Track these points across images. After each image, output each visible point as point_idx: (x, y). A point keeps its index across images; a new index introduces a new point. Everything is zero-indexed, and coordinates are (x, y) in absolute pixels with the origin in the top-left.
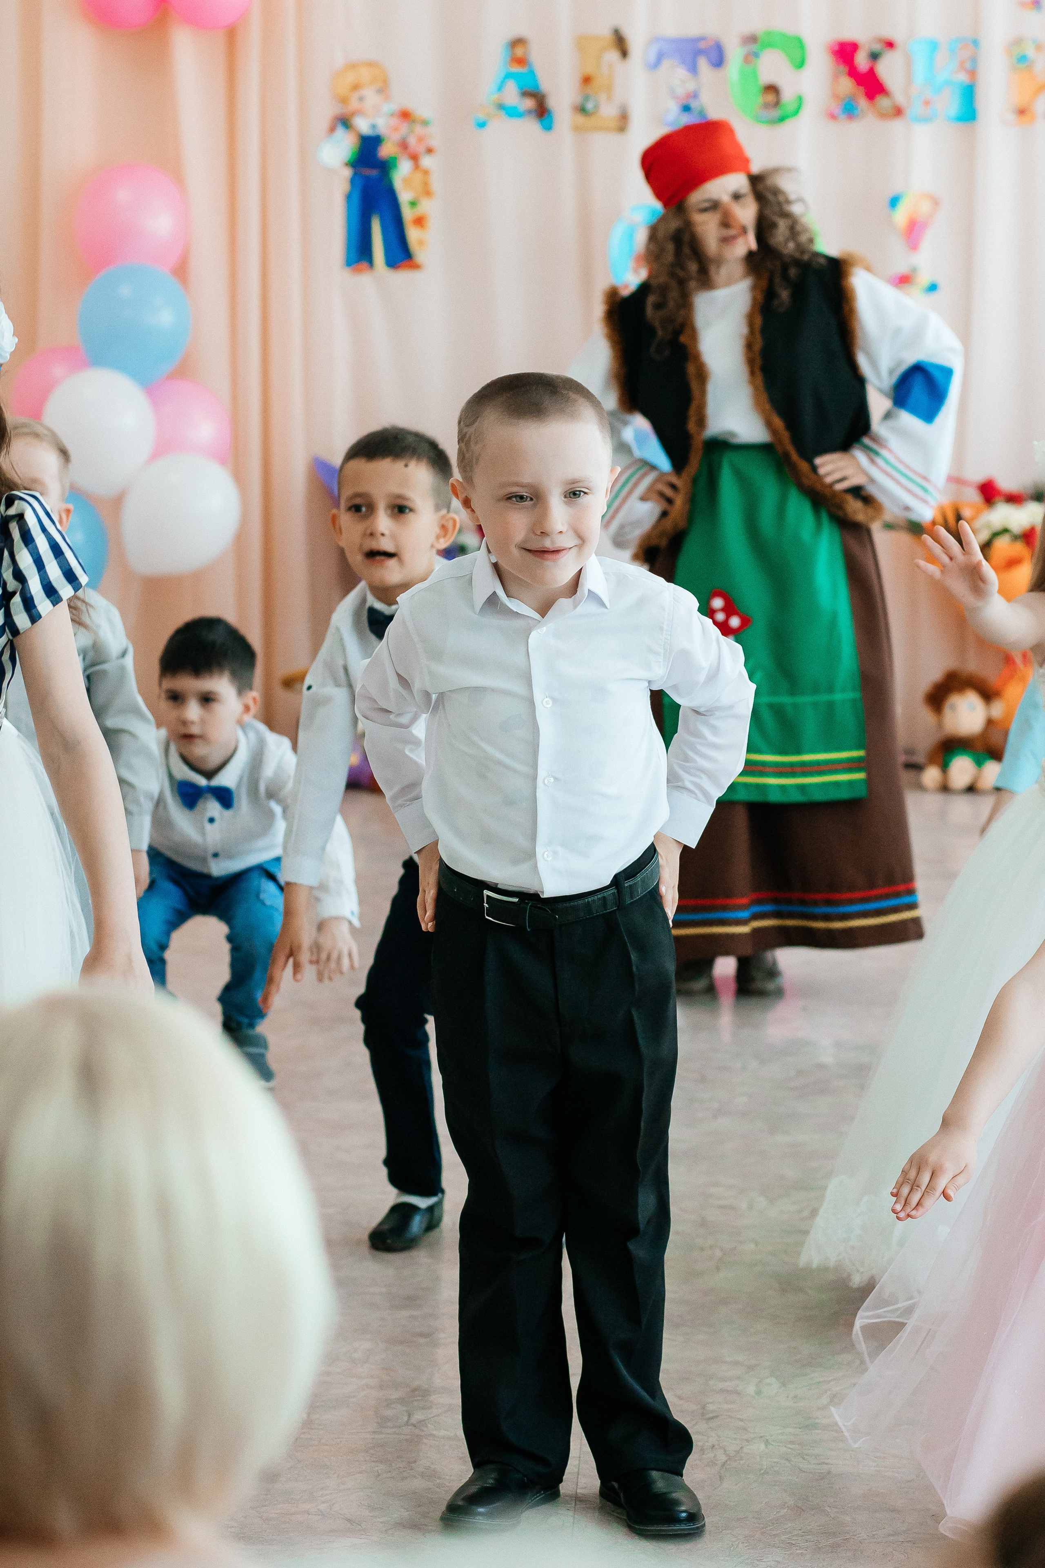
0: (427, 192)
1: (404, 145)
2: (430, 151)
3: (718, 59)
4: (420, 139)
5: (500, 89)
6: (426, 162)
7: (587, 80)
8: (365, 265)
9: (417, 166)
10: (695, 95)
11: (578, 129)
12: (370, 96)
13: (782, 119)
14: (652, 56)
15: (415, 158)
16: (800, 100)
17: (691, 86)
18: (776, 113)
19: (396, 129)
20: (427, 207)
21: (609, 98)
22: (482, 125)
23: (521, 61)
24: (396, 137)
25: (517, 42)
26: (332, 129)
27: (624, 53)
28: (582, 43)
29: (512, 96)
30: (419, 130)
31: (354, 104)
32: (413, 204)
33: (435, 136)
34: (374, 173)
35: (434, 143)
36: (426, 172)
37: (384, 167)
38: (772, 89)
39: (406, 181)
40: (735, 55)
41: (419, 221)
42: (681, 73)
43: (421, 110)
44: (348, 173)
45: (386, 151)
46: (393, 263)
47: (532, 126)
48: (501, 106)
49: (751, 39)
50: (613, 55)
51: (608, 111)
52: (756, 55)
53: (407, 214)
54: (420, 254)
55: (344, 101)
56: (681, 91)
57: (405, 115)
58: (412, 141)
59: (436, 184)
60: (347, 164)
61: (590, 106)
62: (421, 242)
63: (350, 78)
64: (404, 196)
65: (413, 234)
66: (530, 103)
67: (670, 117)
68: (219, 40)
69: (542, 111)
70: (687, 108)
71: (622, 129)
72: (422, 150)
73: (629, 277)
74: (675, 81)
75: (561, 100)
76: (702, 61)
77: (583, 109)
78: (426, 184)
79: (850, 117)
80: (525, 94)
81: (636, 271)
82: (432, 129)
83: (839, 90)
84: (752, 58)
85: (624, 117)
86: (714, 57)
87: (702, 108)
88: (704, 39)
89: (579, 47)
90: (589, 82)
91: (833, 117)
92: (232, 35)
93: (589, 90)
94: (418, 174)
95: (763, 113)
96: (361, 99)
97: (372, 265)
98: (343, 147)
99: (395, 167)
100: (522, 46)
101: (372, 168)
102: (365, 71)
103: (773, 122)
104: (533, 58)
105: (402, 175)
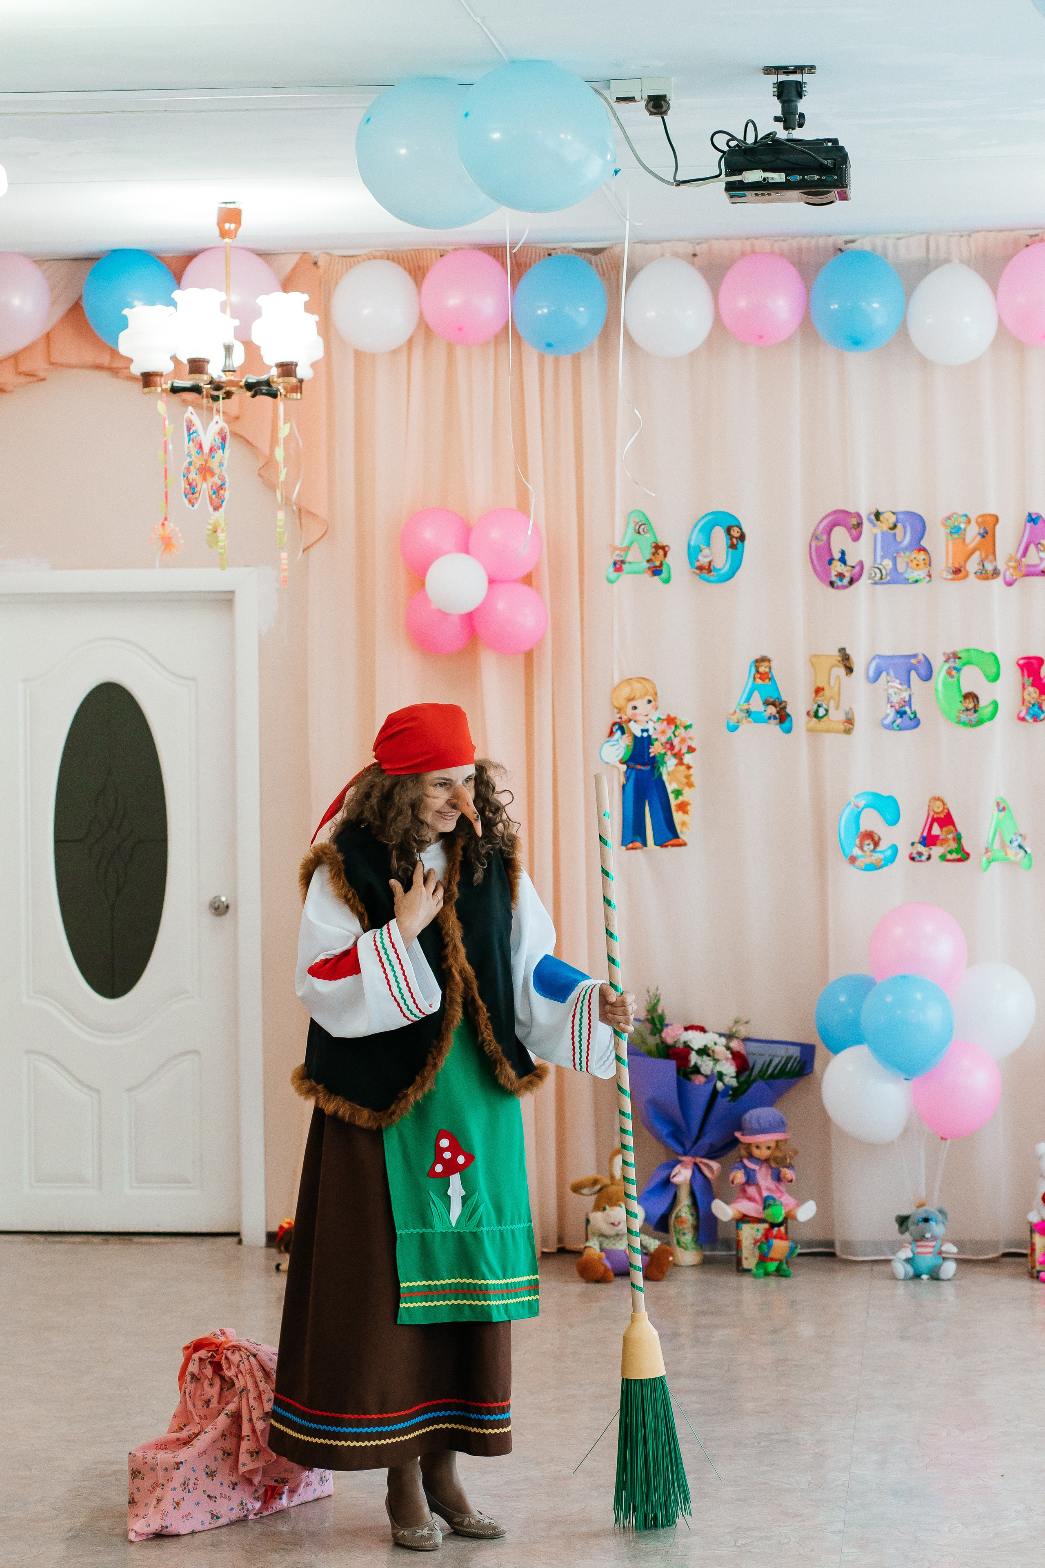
0: (690, 785)
1: (670, 745)
2: (691, 750)
3: (928, 676)
4: (683, 740)
5: (748, 700)
6: (688, 759)
7: (818, 691)
8: (639, 844)
9: (681, 763)
10: (909, 703)
11: (811, 731)
12: (641, 703)
13: (979, 722)
14: (871, 673)
15: (678, 756)
16: (995, 704)
17: (905, 695)
18: (974, 717)
19: (663, 732)
20: (688, 795)
21: (837, 708)
22: (734, 729)
23: (765, 677)
24: (663, 739)
25: (762, 660)
26: (611, 733)
27: (850, 670)
28: (814, 661)
29: (757, 705)
30: (681, 732)
31: (630, 712)
32: (678, 793)
33: (695, 738)
34: (646, 768)
35: (694, 744)
36: (688, 768)
37: (654, 763)
38: (971, 696)
40: (940, 669)
41: (683, 807)
42: (896, 684)
43: (683, 718)
44: (623, 768)
45: (656, 749)
46: (661, 843)
47: (774, 728)
48: (748, 712)
49: (956, 656)
50: (842, 671)
51: (837, 716)
52: (958, 670)
53: (673, 802)
54: (684, 835)
55: (620, 710)
56: (895, 699)
57: (671, 721)
58: (676, 742)
59: (696, 776)
60: (622, 762)
61: (821, 712)
62: (684, 824)
63: (626, 691)
64: (670, 787)
65: (678, 817)
66: (772, 710)
67: (887, 721)
68: (519, 662)
69: (783, 717)
70: (902, 714)
71: (848, 731)
72: (684, 750)
73: (856, 852)
74: (891, 691)
75: (798, 707)
76: (913, 674)
77: (816, 715)
78: (688, 777)
79: (1036, 719)
80: (767, 703)
81: (861, 848)
82: (692, 732)
83: (1027, 697)
84: (954, 672)
85: (850, 721)
86: (923, 672)
87: (915, 713)
88: (915, 656)
89: (813, 664)
90: (821, 693)
91: (1023, 719)
92: (529, 657)
93: (820, 699)
94: (683, 768)
95: (964, 717)
96: (635, 708)
97: (645, 844)
98: (619, 747)
99: (663, 763)
100: (766, 664)
101: (644, 764)
102: (637, 686)
103: (971, 724)
104: (775, 673)
105: (668, 768)
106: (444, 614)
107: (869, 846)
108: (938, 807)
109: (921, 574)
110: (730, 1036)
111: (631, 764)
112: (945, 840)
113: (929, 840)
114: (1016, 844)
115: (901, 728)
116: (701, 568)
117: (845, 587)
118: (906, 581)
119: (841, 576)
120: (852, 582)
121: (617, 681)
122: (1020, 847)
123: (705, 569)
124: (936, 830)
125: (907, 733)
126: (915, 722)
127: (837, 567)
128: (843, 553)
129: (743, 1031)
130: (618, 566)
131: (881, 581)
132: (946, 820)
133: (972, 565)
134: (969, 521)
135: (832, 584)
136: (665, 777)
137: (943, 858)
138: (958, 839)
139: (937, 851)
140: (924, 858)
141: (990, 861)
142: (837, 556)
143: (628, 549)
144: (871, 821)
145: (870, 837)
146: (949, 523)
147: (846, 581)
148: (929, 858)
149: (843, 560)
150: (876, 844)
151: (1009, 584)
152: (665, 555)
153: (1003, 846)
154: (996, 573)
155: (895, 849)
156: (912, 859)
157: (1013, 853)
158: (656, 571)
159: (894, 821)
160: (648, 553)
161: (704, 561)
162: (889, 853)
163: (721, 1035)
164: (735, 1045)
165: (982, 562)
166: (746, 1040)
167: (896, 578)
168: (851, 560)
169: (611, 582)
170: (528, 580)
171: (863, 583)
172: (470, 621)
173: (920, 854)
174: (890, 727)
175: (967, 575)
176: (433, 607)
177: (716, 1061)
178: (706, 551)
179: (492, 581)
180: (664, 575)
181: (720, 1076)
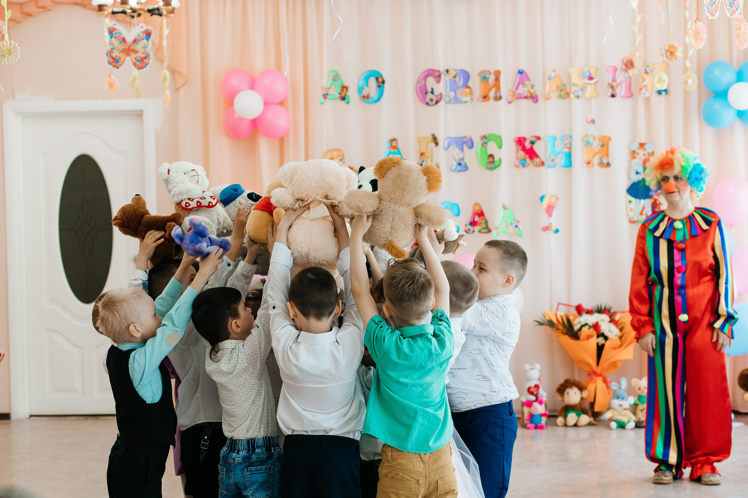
3: (471, 147)
10: (463, 159)
13: (494, 168)
14: (446, 145)
16: (501, 160)
17: (461, 156)
18: (493, 166)
21: (431, 161)
25: (394, 140)
27: (437, 144)
28: (419, 140)
38: (491, 156)
40: (477, 143)
42: (457, 150)
49: (485, 137)
50: (433, 145)
52: (486, 143)
56: (457, 158)
63: (329, 155)
67: (454, 168)
68: (277, 142)
70: (460, 164)
74: (455, 154)
76: (465, 146)
79: (523, 166)
83: (519, 156)
84: (484, 144)
86: (469, 144)
87: (465, 164)
88: (465, 137)
89: (419, 142)
90: (423, 155)
91: (517, 166)
92: (282, 141)
93: (423, 158)
95: (489, 166)
100: (395, 142)
102: (335, 153)
103: (492, 169)
104: (400, 146)
106: (242, 119)
108: (477, 208)
109: (467, 99)
112: (481, 224)
113: (473, 223)
114: (514, 225)
115: (460, 171)
116: (364, 97)
117: (433, 105)
118: (461, 102)
119: (431, 100)
120: (437, 102)
121: (325, 150)
122: (516, 226)
123: (366, 97)
124: (477, 219)
125: (462, 174)
126: (466, 168)
127: (429, 96)
128: (432, 89)
130: (325, 96)
131: (449, 102)
132: (481, 214)
133: (492, 94)
134: (490, 73)
135: (427, 104)
137: (480, 231)
138: (486, 223)
139: (477, 228)
140: (471, 231)
142: (429, 90)
143: (329, 88)
146: (481, 74)
147: (434, 102)
148: (473, 231)
149: (432, 92)
151: (510, 103)
152: (347, 90)
154: (502, 98)
155: (458, 228)
156: (466, 232)
157: (513, 229)
158: (343, 98)
159: (458, 215)
160: (339, 90)
161: (365, 93)
165: (495, 93)
167: (456, 100)
168: (436, 92)
169: (322, 103)
170: (281, 104)
171: (442, 103)
172: (255, 123)
173: (469, 230)
174: (454, 171)
175: (489, 99)
176: (236, 116)
178: (366, 89)
179: (266, 104)
180: (347, 100)
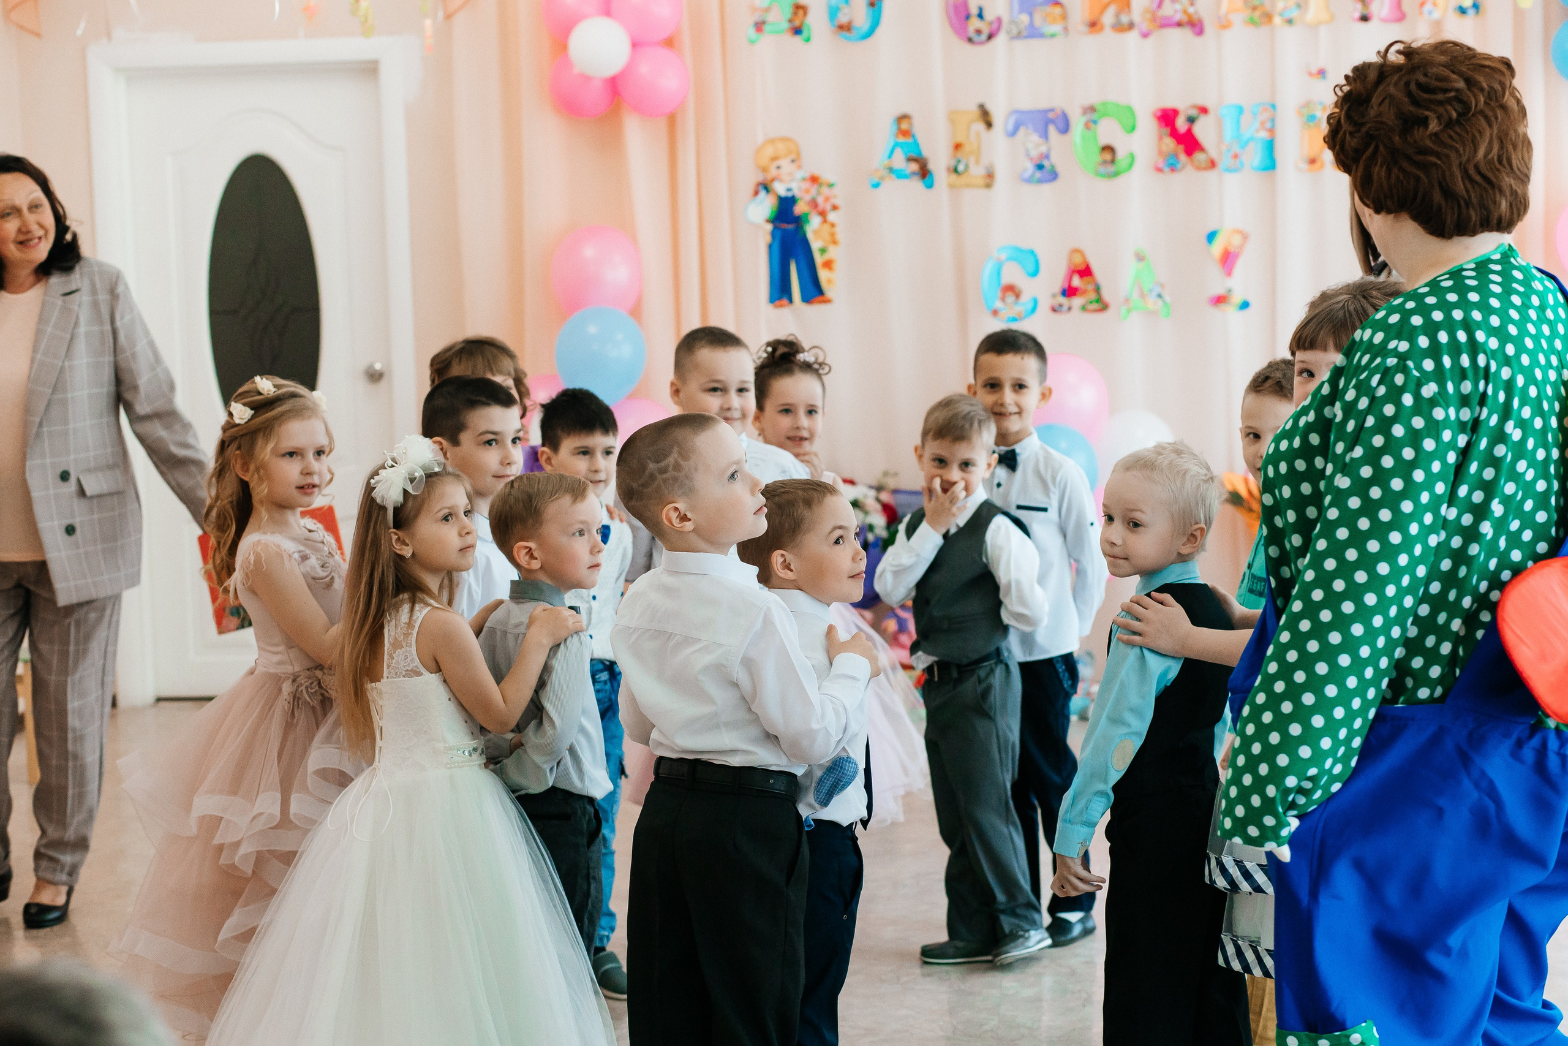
0: (835, 242)
1: (814, 204)
2: (835, 208)
3: (1065, 127)
4: (827, 199)
5: (890, 156)
6: (832, 217)
7: (958, 147)
8: (785, 301)
9: (825, 221)
10: (1047, 156)
11: (952, 186)
12: (785, 163)
13: (1116, 174)
14: (1010, 127)
15: (823, 214)
16: (1132, 157)
17: (1043, 149)
19: (807, 191)
20: (833, 253)
21: (977, 162)
22: (876, 186)
23: (906, 133)
24: (808, 198)
25: (903, 118)
26: (756, 193)
27: (989, 125)
28: (953, 117)
29: (899, 161)
30: (825, 191)
31: (773, 172)
32: (823, 251)
33: (839, 196)
34: (790, 227)
35: (837, 202)
36: (833, 225)
37: (798, 222)
38: (1108, 149)
39: (815, 232)
40: (1078, 123)
41: (828, 264)
42: (1035, 138)
43: (827, 176)
44: (769, 227)
45: (799, 209)
46: (807, 299)
47: (917, 184)
48: (891, 170)
49: (1092, 109)
50: (980, 126)
51: (977, 171)
52: (1095, 122)
53: (819, 259)
54: (829, 291)
55: (764, 170)
56: (1034, 153)
57: (814, 180)
58: (820, 201)
59: (840, 234)
60: (768, 221)
61: (961, 168)
62: (829, 281)
63: (769, 151)
64: (815, 245)
65: (823, 275)
66: (914, 167)
67: (1027, 175)
68: (662, 124)
69: (924, 172)
70: (1040, 167)
71: (988, 186)
72: (828, 207)
73: (998, 304)
74: (1030, 145)
75: (939, 164)
76: (1052, 129)
77: (955, 170)
78: (833, 235)
79: (1173, 170)
80: (910, 159)
81: (1003, 299)
82: (836, 191)
83: (1164, 148)
84: (1091, 124)
85: (990, 176)
86: (1061, 125)
87: (1053, 166)
88: (1052, 110)
89: (951, 120)
90: (960, 149)
91: (1159, 170)
92: (672, 120)
93: (959, 155)
94: (826, 227)
95: (1102, 169)
96: (778, 168)
97: (791, 301)
98: (765, 207)
99: (807, 221)
100: (906, 121)
101: (789, 223)
102: (780, 146)
103: (1111, 176)
104: (916, 130)
105: (813, 228)
106: (587, 79)
107: (1010, 298)
108: (1078, 260)
109: (1056, 28)
110: (879, 489)
111: (778, 224)
112: (1085, 292)
113: (1070, 292)
114: (1154, 294)
115: (1041, 181)
116: (841, 27)
117: (981, 43)
118: (1042, 36)
119: (979, 32)
120: (990, 37)
121: (760, 139)
122: (1159, 296)
123: (845, 28)
124: (1076, 282)
125: (1045, 187)
126: (1054, 176)
127: (975, 23)
128: (981, 9)
129: (892, 483)
130: (759, 27)
131: (1019, 36)
132: (1086, 272)
133: (1108, 18)
135: (970, 40)
136: (810, 236)
137: (1084, 308)
138: (1097, 290)
139: (1077, 301)
140: (1065, 308)
141: (1129, 311)
142: (974, 11)
143: (767, 10)
144: (1013, 275)
145: (1010, 290)
147: (984, 37)
148: (1070, 309)
149: (980, 16)
150: (1018, 296)
151: (1145, 35)
152: (805, 14)
153: (1142, 295)
154: (1131, 26)
155: (1036, 302)
156: (1054, 310)
157: (1152, 303)
158: (797, 31)
159: (1035, 273)
160: (788, 12)
161: (843, 19)
162: (1030, 306)
163: (871, 487)
164: (885, 497)
165: (1117, 15)
166: (895, 492)
167: (1033, 33)
168: (989, 16)
169: (752, 42)
170: (669, 43)
171: (1001, 39)
172: (614, 86)
173: (1061, 306)
174: (1029, 181)
175: (1102, 29)
176: (577, 70)
177: (866, 513)
178: (846, 11)
179: (635, 45)
180: (805, 34)
181: (871, 528)
